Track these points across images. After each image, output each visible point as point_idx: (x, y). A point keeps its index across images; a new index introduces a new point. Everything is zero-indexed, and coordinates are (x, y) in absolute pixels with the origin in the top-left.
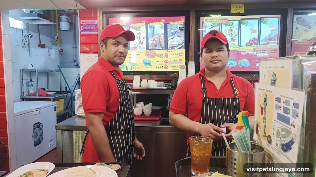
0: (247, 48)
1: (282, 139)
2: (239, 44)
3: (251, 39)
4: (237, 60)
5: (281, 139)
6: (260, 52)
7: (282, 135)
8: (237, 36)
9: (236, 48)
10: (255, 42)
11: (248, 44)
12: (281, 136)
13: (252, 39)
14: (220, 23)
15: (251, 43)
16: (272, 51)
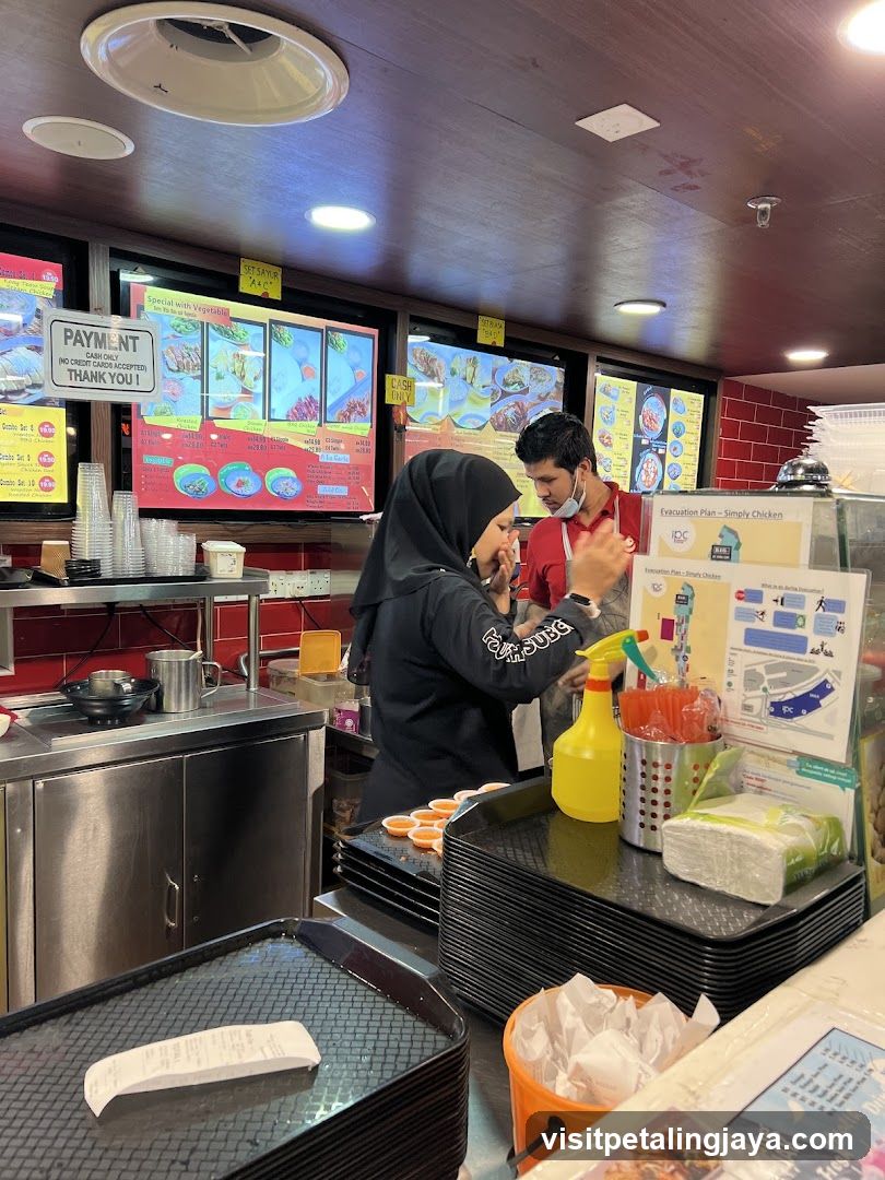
0: (292, 429)
1: (771, 692)
2: (268, 414)
3: (300, 399)
4: (261, 469)
5: (765, 690)
6: (328, 448)
7: (769, 680)
8: (261, 381)
9: (256, 427)
10: (313, 409)
11: (294, 414)
12: (766, 684)
13: (303, 400)
14: (202, 323)
15: (300, 412)
16: (359, 447)
